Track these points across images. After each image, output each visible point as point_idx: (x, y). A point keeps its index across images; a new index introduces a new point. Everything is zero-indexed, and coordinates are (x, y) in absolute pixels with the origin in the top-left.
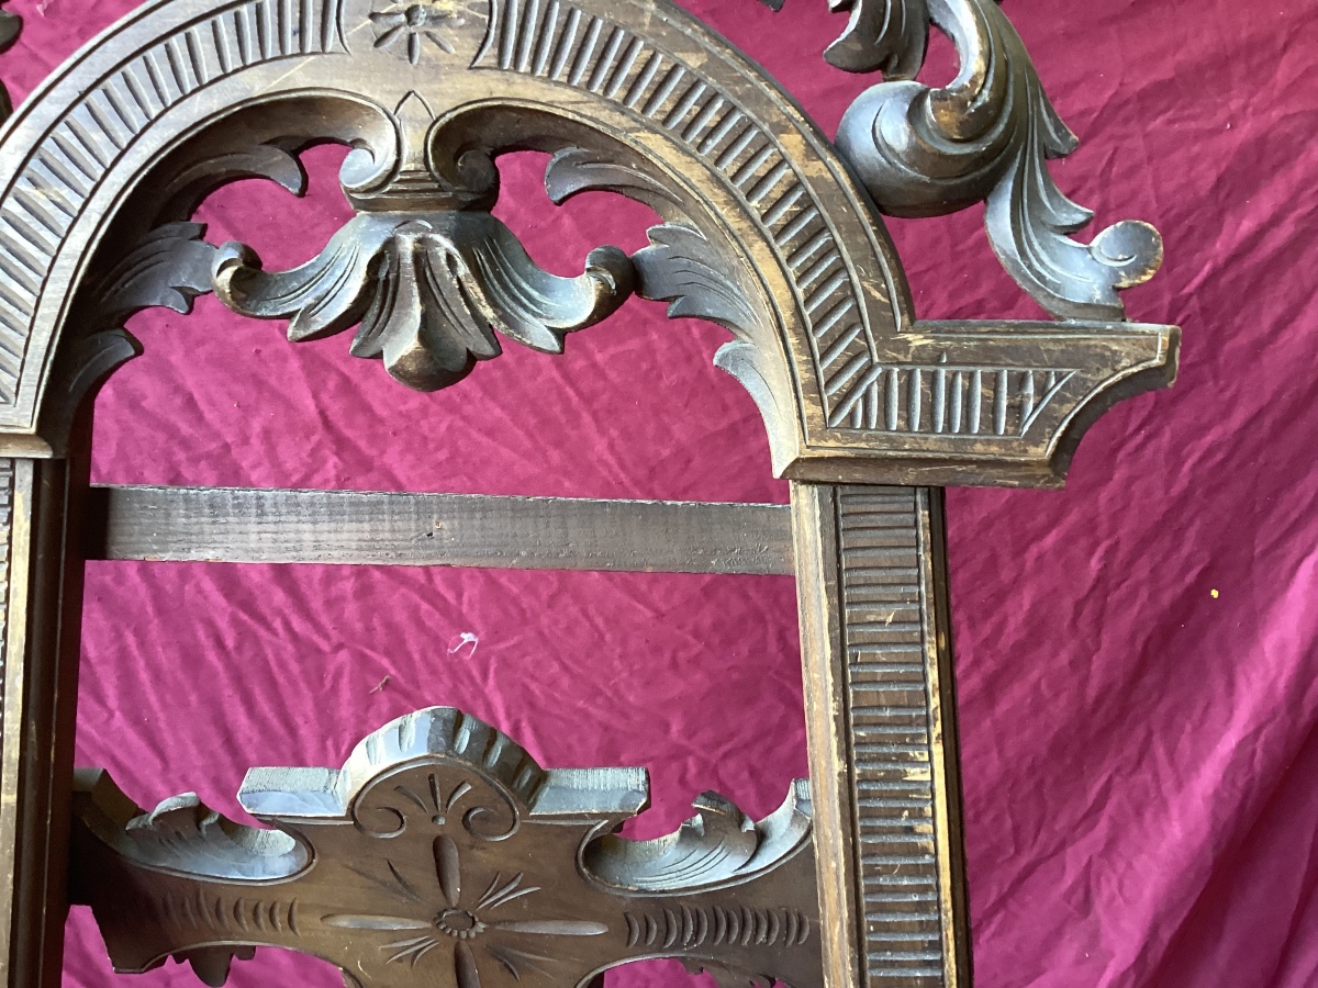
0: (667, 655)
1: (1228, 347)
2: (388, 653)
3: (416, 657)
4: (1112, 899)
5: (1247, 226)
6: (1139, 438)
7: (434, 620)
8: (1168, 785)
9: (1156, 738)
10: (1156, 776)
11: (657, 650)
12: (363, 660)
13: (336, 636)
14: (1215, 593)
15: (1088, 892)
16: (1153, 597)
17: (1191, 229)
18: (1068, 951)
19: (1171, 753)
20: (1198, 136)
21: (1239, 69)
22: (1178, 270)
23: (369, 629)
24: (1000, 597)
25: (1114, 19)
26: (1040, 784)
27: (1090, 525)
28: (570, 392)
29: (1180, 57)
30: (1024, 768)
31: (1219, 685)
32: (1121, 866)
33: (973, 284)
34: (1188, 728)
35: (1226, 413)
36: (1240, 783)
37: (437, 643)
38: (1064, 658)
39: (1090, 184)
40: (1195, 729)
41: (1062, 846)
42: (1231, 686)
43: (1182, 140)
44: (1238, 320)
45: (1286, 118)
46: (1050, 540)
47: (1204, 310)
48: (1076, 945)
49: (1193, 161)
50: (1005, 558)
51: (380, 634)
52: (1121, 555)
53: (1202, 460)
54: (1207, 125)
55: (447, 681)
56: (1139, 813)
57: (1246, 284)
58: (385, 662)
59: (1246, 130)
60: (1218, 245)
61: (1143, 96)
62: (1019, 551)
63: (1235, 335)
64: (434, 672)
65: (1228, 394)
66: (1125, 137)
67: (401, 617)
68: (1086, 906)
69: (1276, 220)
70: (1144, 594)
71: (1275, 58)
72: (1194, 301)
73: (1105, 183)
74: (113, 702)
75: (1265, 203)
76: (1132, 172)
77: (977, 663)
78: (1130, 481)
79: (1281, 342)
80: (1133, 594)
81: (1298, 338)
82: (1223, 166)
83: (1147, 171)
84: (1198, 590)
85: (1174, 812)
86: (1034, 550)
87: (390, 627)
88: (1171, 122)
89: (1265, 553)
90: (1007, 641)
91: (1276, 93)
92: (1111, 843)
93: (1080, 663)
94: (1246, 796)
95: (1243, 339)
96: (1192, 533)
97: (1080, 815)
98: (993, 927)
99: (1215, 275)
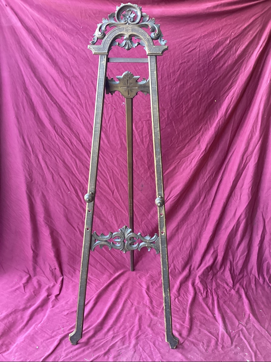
0: (147, 107)
1: (216, 68)
2: (114, 105)
3: (118, 105)
4: (202, 141)
5: (218, 52)
6: (205, 80)
7: (120, 101)
8: (209, 127)
9: (208, 120)
10: (208, 126)
11: (146, 106)
12: (112, 105)
13: (109, 102)
14: (215, 101)
15: (199, 141)
16: (207, 101)
17: (211, 53)
18: (197, 148)
19: (210, 122)
20: (211, 41)
21: (215, 33)
22: (209, 58)
23: (112, 101)
24: (188, 101)
25: (199, 27)
26: (193, 126)
27: (199, 91)
28: (136, 72)
29: (208, 31)
30: (191, 124)
31: (216, 113)
32: (203, 137)
33: (184, 59)
34: (212, 119)
35: (216, 76)
36: (218, 126)
37: (120, 104)
38: (196, 109)
39: (198, 47)
40: (213, 119)
41: (196, 135)
42: (218, 113)
43: (209, 41)
44: (217, 64)
45: (222, 39)
46: (194, 93)
47: (213, 63)
48: (198, 148)
49: (210, 44)
50: (189, 95)
51: (114, 102)
52: (203, 95)
53: (213, 82)
54: (212, 39)
55: (121, 109)
56: (206, 131)
57: (218, 60)
58: (114, 106)
59: (217, 40)
60: (214, 55)
61: (203, 36)
62: (190, 95)
63: (217, 66)
64: (119, 107)
65: (216, 74)
66: (202, 41)
67: (116, 100)
68: (199, 143)
69: (221, 52)
70: (206, 101)
71: (220, 32)
72: (212, 62)
73: (200, 47)
74: (84, 108)
75: (220, 50)
76: (203, 45)
77: (185, 109)
78: (204, 85)
79: (223, 67)
80: (205, 100)
81: (225, 67)
82: (214, 44)
83: (205, 45)
84: (213, 100)
85: (210, 130)
86: (192, 94)
87: (115, 101)
88: (207, 39)
89: (222, 95)
90: (189, 106)
91: (221, 36)
92: (202, 134)
93: (198, 110)
94: (219, 128)
95: (218, 67)
96: (212, 92)
97: (198, 131)
98: (187, 145)
99: (214, 58)
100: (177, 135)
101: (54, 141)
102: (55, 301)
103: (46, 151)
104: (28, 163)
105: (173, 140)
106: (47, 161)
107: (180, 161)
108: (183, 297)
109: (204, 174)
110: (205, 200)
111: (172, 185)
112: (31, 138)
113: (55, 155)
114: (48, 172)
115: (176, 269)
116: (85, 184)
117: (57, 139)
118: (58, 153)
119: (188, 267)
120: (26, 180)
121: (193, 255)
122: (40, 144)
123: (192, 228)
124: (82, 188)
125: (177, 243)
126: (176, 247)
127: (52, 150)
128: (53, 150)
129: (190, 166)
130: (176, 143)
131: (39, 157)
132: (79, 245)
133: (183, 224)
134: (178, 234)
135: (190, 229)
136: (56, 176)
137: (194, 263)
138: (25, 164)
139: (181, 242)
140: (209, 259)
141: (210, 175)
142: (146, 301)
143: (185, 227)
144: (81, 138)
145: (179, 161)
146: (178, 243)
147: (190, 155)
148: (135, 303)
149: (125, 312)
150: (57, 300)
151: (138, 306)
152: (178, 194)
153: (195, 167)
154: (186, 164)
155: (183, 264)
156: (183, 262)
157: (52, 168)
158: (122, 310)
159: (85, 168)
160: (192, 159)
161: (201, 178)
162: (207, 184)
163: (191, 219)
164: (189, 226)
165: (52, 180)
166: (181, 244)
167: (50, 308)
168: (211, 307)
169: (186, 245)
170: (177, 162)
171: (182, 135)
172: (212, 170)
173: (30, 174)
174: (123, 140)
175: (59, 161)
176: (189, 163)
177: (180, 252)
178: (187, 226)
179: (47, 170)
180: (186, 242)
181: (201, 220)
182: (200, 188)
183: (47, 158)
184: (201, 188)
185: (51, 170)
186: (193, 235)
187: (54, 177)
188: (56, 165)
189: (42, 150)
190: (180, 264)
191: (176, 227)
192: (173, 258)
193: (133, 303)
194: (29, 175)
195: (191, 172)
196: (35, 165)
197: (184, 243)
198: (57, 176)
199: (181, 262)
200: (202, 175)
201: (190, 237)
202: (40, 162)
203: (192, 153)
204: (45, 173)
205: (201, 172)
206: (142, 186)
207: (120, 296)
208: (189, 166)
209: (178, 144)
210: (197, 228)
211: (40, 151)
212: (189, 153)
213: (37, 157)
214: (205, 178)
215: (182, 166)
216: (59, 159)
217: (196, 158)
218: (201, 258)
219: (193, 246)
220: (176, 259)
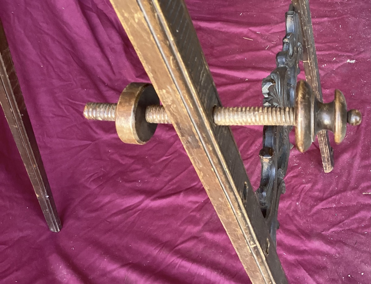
119: (103, 88)
137: (98, 70)
139: (45, 62)
140: (108, 35)
142: (191, 202)
146: (45, 71)
148: (194, 230)
151: (202, 224)
166: (50, 67)
168: (224, 80)
169: (58, 59)
177: (65, 83)
186: (44, 26)
192: (73, 108)
193: (190, 236)
197: (52, 59)
218: (98, 49)
219: (67, 46)
220: (77, 103)
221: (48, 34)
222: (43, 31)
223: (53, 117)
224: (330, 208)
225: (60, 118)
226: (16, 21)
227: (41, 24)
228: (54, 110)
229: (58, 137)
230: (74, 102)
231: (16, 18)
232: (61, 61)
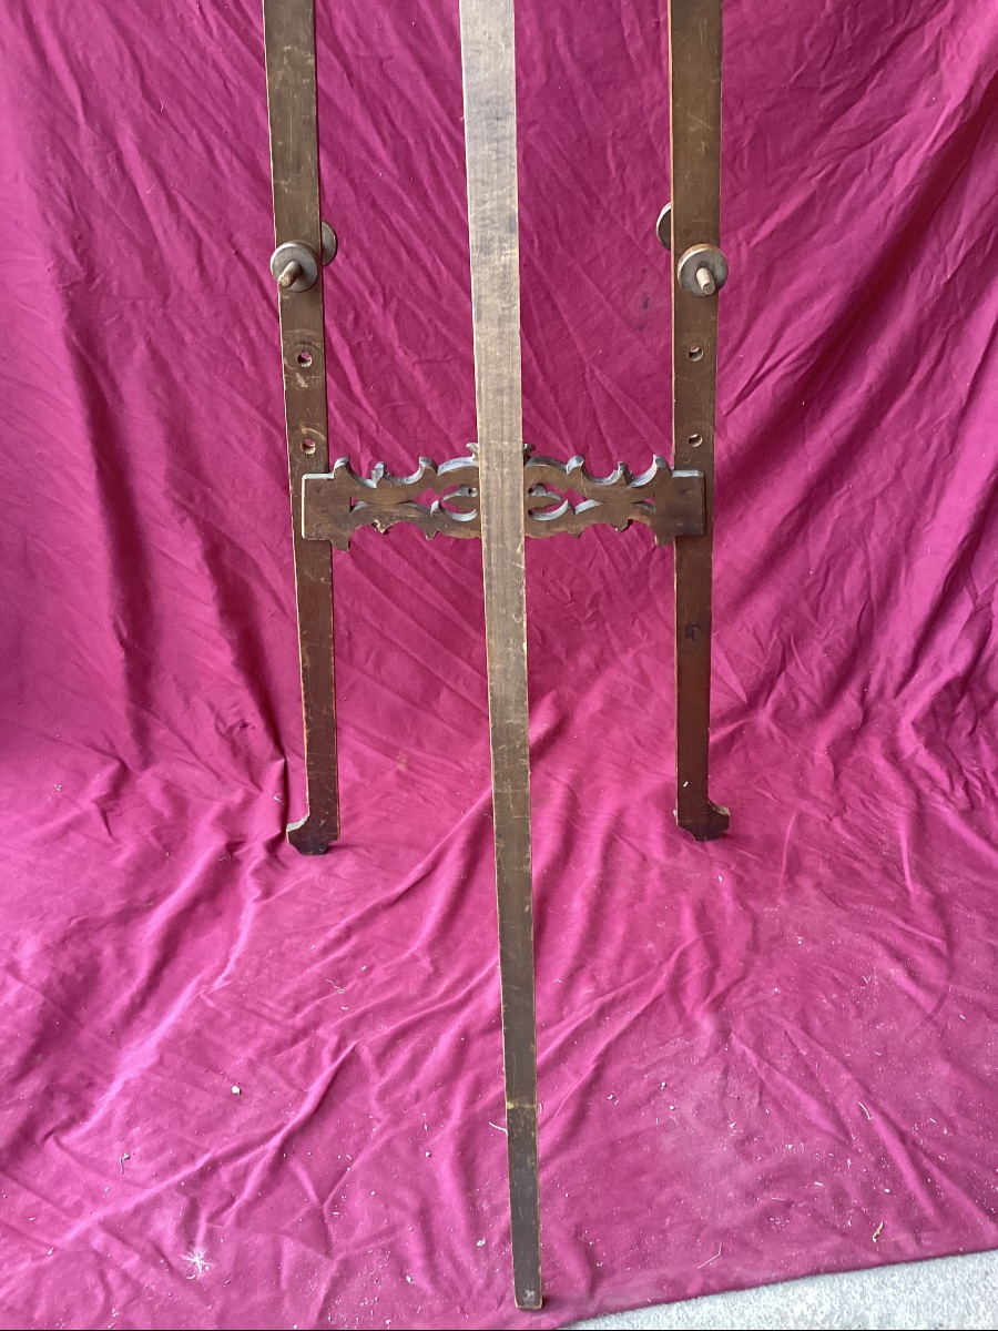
100: (828, 17)
101: (195, 42)
102: (268, 871)
103: (156, 106)
104: (64, 174)
105: (811, 46)
106: (161, 161)
107: (838, 166)
108: (863, 810)
109: (944, 238)
110: (941, 368)
111: (788, 298)
112: (73, 26)
113: (206, 131)
114: (174, 227)
115: (802, 699)
116: (367, 294)
117: (211, 35)
118: (222, 120)
119: (854, 689)
120: (61, 272)
121: (876, 632)
122: (122, 59)
123: (873, 511)
124: (351, 316)
125: (802, 583)
126: (797, 602)
127: (189, 101)
128: (195, 99)
129: (886, 192)
130: (821, 64)
131: (120, 142)
132: (347, 611)
133: (831, 493)
134: (805, 540)
135: (861, 516)
136: (215, 250)
137: (880, 665)
138: (48, 180)
139: (822, 574)
140: (954, 646)
141: (973, 242)
143: (836, 508)
144: (339, 31)
145: (830, 167)
146: (807, 583)
147: (887, 133)
148: (656, 853)
149: (621, 894)
150: (276, 865)
152: (817, 341)
153: (911, 197)
154: (862, 186)
155: (830, 673)
156: (829, 666)
157: (190, 203)
158: (605, 884)
159: (364, 205)
160: (900, 154)
161: (928, 257)
162: (955, 290)
163: (870, 466)
164: (858, 502)
165: (196, 273)
166: (820, 585)
167: (255, 901)
169: (841, 590)
170: (821, 175)
171: (854, 21)
172: (983, 220)
173: (82, 241)
174: (560, 40)
175: (230, 164)
176: (877, 179)
177: (813, 620)
178: (851, 498)
179: (168, 219)
180: (844, 577)
181: (916, 470)
182: (921, 311)
183: (164, 149)
184: (927, 311)
185: (191, 215)
186: (874, 540)
187: (206, 260)
188: (216, 186)
189: (137, 99)
190: (816, 672)
191: (800, 505)
192: (784, 651)
193: (645, 852)
194: (75, 247)
195: (885, 224)
196: (101, 186)
197: (835, 581)
198: (222, 249)
199: (820, 664)
200: (934, 245)
201: (861, 552)
202: (126, 163)
203: (896, 119)
204: (159, 232)
205: (932, 226)
206: (646, 305)
207: (577, 827)
208: (880, 191)
209: (832, 74)
210: (897, 508)
211: (123, 105)
212: (882, 123)
213: (108, 138)
214: (950, 259)
215: (843, 193)
216: (227, 152)
217: (916, 151)
218: (913, 643)
219: (874, 591)
220: (796, 654)
221: (866, 552)
222: (866, 544)
223: (748, 631)
224: (794, 1045)
225: (755, 641)
226: (844, 498)
227: (873, 534)
228: (762, 627)
229: (726, 653)
230: (794, 648)
231: (848, 495)
232: (842, 595)
